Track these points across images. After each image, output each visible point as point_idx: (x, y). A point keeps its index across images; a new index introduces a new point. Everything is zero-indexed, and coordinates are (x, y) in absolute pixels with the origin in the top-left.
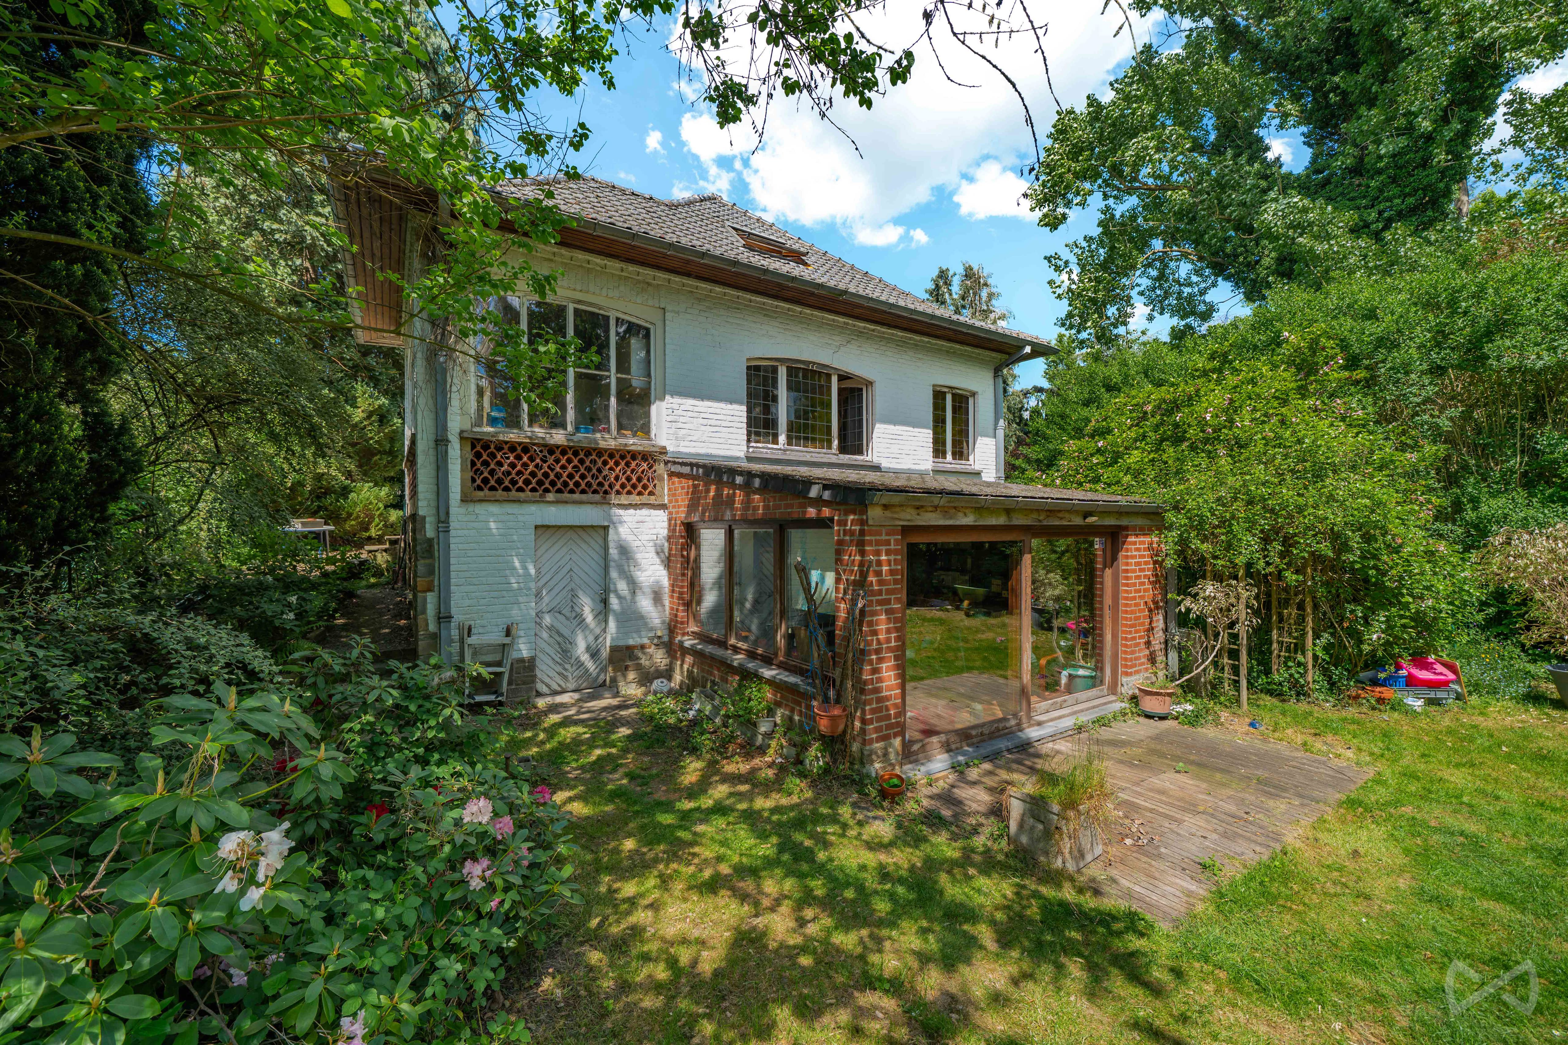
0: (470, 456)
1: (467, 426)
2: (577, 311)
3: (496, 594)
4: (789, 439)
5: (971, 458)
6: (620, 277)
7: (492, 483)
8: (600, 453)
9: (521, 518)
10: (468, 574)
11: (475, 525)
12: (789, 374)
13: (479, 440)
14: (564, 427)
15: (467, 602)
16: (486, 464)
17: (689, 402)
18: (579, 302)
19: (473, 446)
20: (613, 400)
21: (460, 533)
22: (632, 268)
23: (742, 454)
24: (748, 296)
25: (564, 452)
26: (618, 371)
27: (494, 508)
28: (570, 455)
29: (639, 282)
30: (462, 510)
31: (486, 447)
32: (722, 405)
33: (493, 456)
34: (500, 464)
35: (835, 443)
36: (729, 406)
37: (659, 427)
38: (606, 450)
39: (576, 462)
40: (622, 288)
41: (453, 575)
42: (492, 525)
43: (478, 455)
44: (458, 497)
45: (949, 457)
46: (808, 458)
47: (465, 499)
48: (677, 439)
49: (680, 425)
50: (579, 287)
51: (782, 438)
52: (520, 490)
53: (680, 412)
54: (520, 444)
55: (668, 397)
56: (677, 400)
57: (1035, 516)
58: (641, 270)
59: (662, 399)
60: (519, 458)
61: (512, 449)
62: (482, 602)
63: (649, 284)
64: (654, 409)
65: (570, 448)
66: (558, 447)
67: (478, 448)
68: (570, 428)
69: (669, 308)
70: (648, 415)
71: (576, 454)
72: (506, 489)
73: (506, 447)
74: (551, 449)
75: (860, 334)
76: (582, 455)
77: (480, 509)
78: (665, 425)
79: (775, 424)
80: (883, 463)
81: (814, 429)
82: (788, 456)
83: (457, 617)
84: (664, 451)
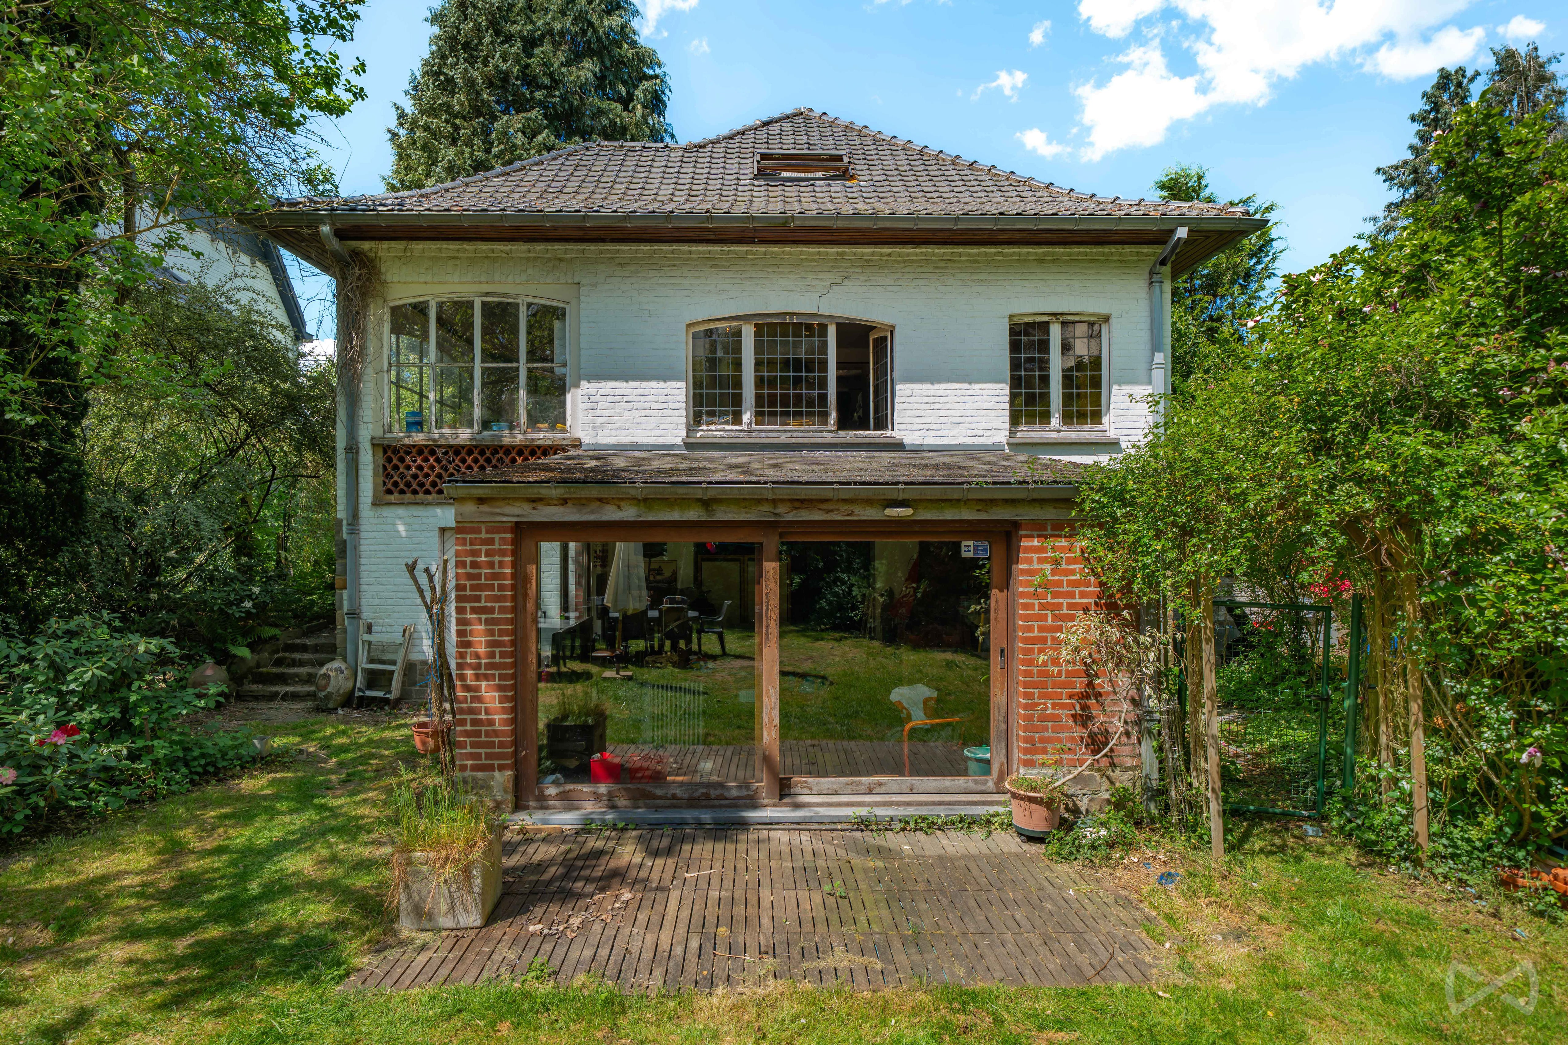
0: (381, 462)
1: (380, 433)
2: (484, 304)
3: (400, 595)
4: (759, 415)
5: (1105, 420)
6: (528, 259)
7: (401, 486)
8: (508, 450)
9: (425, 520)
10: (377, 574)
11: (384, 527)
12: (758, 334)
13: (389, 446)
14: (470, 425)
15: (376, 601)
16: (396, 468)
17: (608, 386)
18: (487, 294)
19: (385, 452)
20: (522, 393)
21: (371, 535)
22: (540, 247)
23: (679, 441)
24: (686, 248)
25: (470, 452)
26: (529, 360)
27: (401, 511)
28: (476, 454)
29: (549, 260)
30: (372, 513)
31: (395, 451)
32: (653, 384)
33: (402, 460)
34: (408, 468)
35: (833, 416)
36: (662, 384)
37: (573, 416)
38: (514, 447)
39: (482, 461)
40: (530, 271)
41: (363, 574)
42: (401, 528)
43: (390, 460)
44: (369, 500)
45: (1056, 421)
46: (784, 438)
47: (377, 503)
48: (594, 428)
49: (598, 412)
50: (483, 280)
51: (747, 417)
52: (427, 492)
53: (598, 398)
54: (426, 446)
55: (584, 384)
56: (595, 385)
57: (767, 508)
58: (549, 246)
59: (577, 386)
60: (426, 460)
61: (420, 452)
62: (390, 601)
63: (560, 260)
64: (569, 397)
65: (476, 447)
66: (463, 447)
67: (389, 453)
68: (476, 427)
69: (584, 281)
70: (563, 404)
71: (482, 453)
72: (415, 492)
73: (414, 450)
74: (457, 450)
75: (866, 263)
76: (488, 454)
77: (388, 512)
78: (581, 414)
79: (737, 400)
80: (910, 439)
81: (798, 399)
82: (755, 439)
83: (367, 614)
84: (577, 444)
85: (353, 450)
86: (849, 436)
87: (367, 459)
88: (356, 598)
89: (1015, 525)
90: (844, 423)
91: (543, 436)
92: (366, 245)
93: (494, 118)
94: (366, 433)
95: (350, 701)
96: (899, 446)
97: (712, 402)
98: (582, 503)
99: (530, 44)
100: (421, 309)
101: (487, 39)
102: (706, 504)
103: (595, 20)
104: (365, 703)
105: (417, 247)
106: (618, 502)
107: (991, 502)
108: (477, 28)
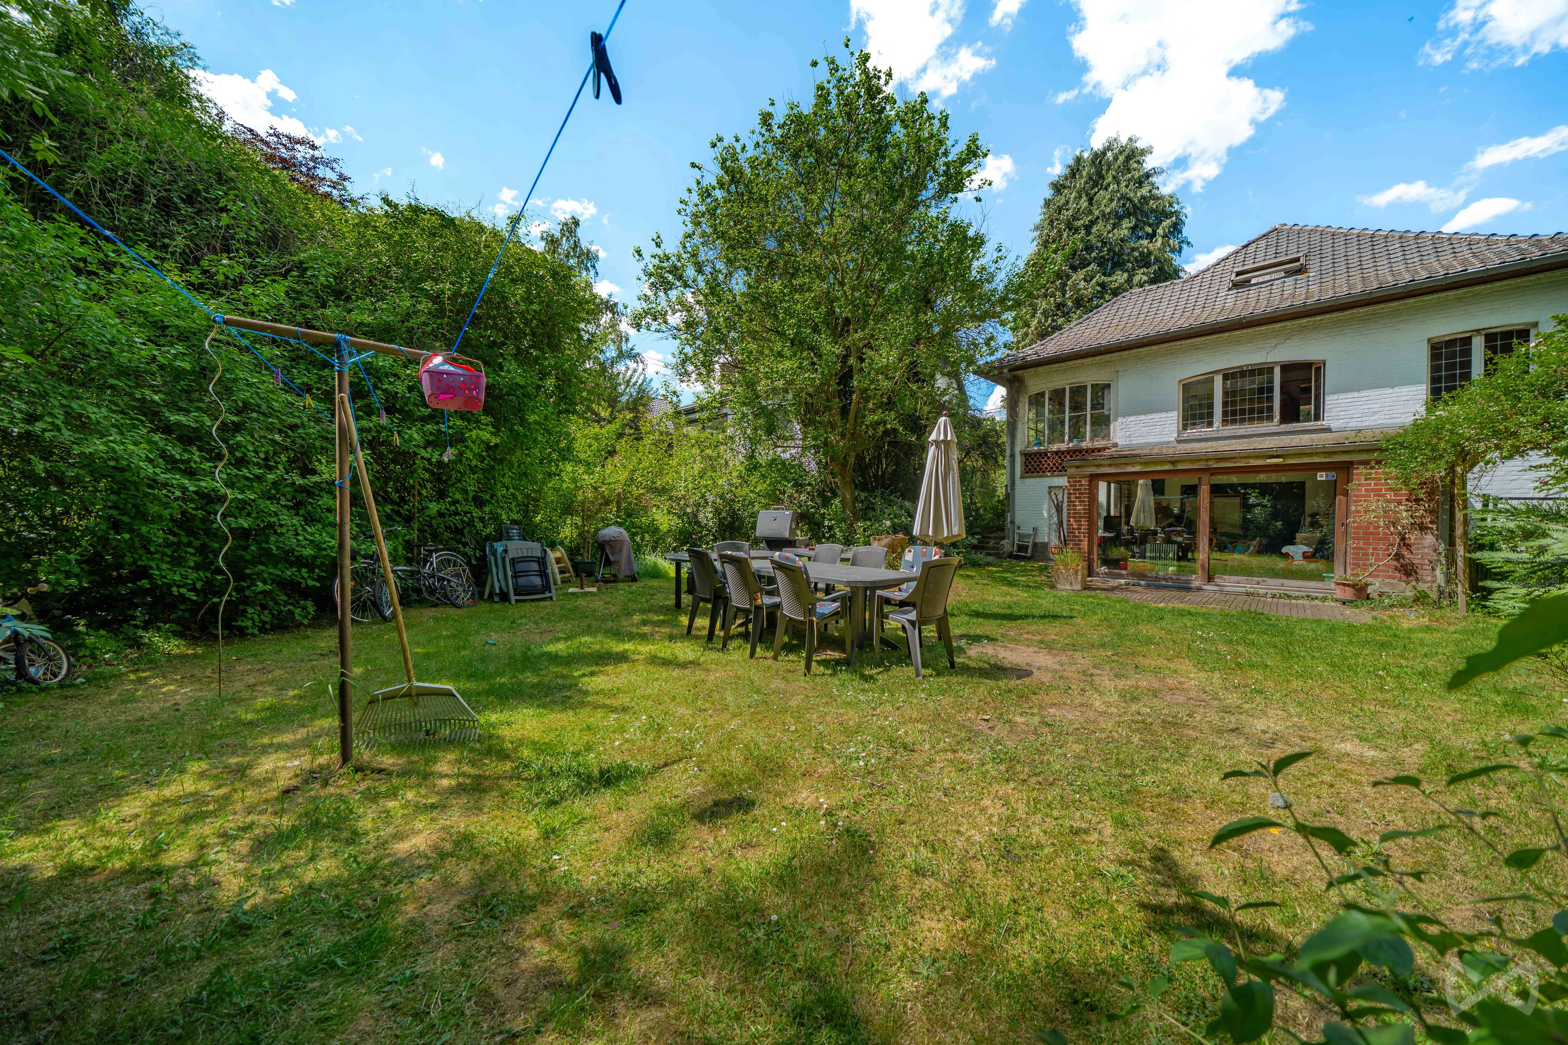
0: (1025, 460)
1: (1024, 448)
2: (1070, 388)
3: (1032, 515)
4: (1225, 422)
7: (1033, 470)
8: (1081, 451)
9: (1043, 484)
10: (1021, 507)
11: (1025, 487)
12: (1225, 379)
13: (1028, 453)
14: (1064, 441)
15: (1022, 517)
16: (1030, 462)
18: (1072, 384)
19: (1026, 456)
20: (1088, 425)
21: (1020, 491)
23: (1171, 440)
25: (1063, 454)
26: (1092, 410)
27: (1033, 480)
28: (1066, 454)
29: (1103, 363)
30: (1022, 483)
31: (1030, 455)
32: (1158, 413)
33: (1034, 459)
34: (1036, 462)
35: (1277, 417)
36: (1164, 414)
37: (1114, 433)
38: (1084, 449)
39: (1069, 456)
40: (1093, 369)
41: (1016, 507)
42: (1032, 487)
44: (1020, 478)
46: (1240, 432)
47: (1023, 478)
48: (1125, 437)
49: (1127, 430)
50: (1071, 377)
51: (1216, 423)
52: (1044, 472)
53: (1128, 423)
54: (1043, 452)
55: (1120, 418)
56: (1126, 418)
57: (1203, 463)
58: (1103, 357)
59: (1116, 420)
60: (1043, 458)
61: (1041, 455)
62: (1027, 518)
63: (1108, 362)
64: (1112, 425)
65: (1067, 451)
66: (1060, 452)
67: (1028, 456)
68: (1066, 442)
69: (1120, 370)
70: (1109, 428)
71: (1069, 453)
72: (1038, 472)
73: (1038, 455)
74: (1057, 453)
75: (1303, 328)
76: (1072, 453)
77: (1028, 481)
78: (1118, 432)
79: (1211, 415)
80: (1334, 425)
81: (1251, 411)
82: (1220, 434)
83: (1017, 522)
84: (1115, 445)
85: (1013, 456)
86: (1284, 427)
87: (1018, 459)
88: (1013, 516)
89: (1352, 463)
90: (1284, 419)
91: (1099, 443)
92: (1019, 373)
93: (1068, 277)
94: (1018, 449)
95: (1011, 556)
96: (1328, 430)
97: (1194, 417)
98: (1117, 465)
99: (1088, 228)
100: (1042, 394)
101: (1065, 235)
102: (1173, 463)
103: (1132, 195)
104: (1017, 558)
105: (1041, 369)
106: (1133, 464)
107: (1334, 453)
108: (1059, 231)
